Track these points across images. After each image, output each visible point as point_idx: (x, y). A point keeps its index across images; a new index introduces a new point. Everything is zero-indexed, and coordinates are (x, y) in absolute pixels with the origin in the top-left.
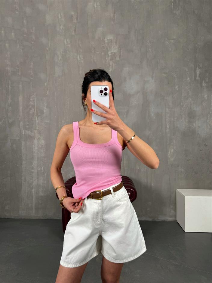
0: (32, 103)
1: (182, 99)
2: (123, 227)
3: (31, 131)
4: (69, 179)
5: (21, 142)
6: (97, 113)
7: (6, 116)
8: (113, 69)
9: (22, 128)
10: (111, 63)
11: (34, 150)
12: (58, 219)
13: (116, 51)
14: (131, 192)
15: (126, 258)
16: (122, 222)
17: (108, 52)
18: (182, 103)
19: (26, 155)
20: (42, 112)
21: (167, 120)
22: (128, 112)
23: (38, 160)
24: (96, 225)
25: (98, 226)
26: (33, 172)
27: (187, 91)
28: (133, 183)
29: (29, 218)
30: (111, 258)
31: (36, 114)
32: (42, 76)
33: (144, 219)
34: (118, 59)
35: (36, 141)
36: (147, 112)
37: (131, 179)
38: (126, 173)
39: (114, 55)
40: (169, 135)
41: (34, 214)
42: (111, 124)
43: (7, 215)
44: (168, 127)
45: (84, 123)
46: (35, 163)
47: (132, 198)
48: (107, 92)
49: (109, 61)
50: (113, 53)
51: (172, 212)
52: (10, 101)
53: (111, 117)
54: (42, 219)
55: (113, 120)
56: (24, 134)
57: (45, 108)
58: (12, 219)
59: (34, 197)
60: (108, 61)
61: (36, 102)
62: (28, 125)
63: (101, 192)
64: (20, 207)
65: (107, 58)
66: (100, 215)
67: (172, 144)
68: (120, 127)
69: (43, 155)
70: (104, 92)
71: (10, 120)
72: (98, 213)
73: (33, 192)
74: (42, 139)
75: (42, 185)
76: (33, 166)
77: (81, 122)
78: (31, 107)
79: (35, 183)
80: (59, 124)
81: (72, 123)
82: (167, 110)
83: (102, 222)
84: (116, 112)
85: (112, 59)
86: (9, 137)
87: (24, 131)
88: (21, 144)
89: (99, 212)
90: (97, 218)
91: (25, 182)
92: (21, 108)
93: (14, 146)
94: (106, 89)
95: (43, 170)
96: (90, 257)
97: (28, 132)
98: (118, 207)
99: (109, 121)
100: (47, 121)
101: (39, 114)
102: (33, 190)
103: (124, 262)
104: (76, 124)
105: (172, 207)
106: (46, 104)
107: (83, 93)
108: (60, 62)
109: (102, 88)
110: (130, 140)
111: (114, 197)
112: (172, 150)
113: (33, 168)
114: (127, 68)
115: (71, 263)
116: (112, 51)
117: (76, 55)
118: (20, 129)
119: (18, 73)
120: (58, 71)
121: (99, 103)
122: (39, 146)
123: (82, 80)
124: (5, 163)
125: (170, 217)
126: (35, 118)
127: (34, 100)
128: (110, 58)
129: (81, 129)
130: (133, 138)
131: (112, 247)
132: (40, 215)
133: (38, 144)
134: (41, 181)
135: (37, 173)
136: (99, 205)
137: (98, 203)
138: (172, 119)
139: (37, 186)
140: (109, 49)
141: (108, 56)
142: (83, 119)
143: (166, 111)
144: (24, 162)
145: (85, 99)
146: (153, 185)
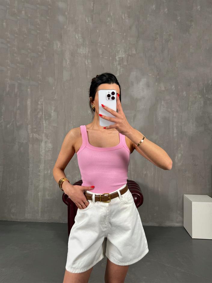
0: (40, 107)
1: (190, 104)
2: (130, 229)
3: (39, 135)
4: (75, 182)
5: (29, 145)
6: (106, 118)
7: (14, 119)
8: (121, 74)
9: (29, 131)
10: (119, 67)
11: (41, 153)
12: (64, 222)
13: (124, 56)
14: (138, 197)
15: (131, 260)
16: (129, 224)
17: (116, 57)
18: (189, 108)
19: (34, 158)
20: (50, 116)
21: (174, 124)
22: (135, 116)
23: (45, 163)
24: (103, 228)
25: (105, 229)
26: (39, 175)
27: (195, 96)
28: (139, 188)
29: (34, 221)
30: (117, 260)
31: (44, 118)
32: (50, 80)
33: (150, 224)
34: (125, 63)
35: (43, 144)
36: (154, 116)
37: (138, 183)
38: (132, 177)
39: (122, 60)
40: (176, 140)
41: (39, 218)
42: (120, 127)
43: (13, 218)
44: (175, 131)
45: (91, 126)
46: (42, 166)
47: (139, 203)
48: (115, 96)
49: (117, 66)
50: (120, 57)
51: (180, 218)
52: (18, 105)
53: (120, 121)
54: (47, 223)
55: (122, 124)
56: (31, 137)
57: (53, 111)
58: (18, 222)
59: (40, 200)
60: (115, 65)
61: (44, 105)
62: (35, 128)
63: (109, 195)
64: (26, 210)
65: (114, 63)
66: (107, 218)
67: (179, 148)
68: (128, 131)
69: (50, 158)
70: (112, 96)
71: (18, 123)
72: (105, 216)
73: (40, 195)
74: (49, 142)
75: (48, 188)
76: (39, 169)
77: (89, 126)
78: (39, 110)
79: (41, 186)
80: (66, 127)
81: (79, 127)
82: (175, 115)
83: (109, 225)
84: (125, 116)
85: (119, 64)
86: (16, 140)
87: (31, 134)
88: (29, 147)
89: (107, 216)
90: (104, 221)
91: (32, 185)
92: (29, 111)
93: (22, 148)
94: (113, 93)
95: (50, 173)
96: (96, 261)
97: (36, 135)
98: (125, 210)
99: (118, 125)
100: (54, 125)
101: (47, 118)
102: (40, 194)
103: (129, 264)
104: (83, 128)
105: (179, 212)
106: (53, 108)
107: (90, 96)
108: (68, 67)
109: (109, 92)
110: (139, 143)
111: (121, 200)
112: (180, 155)
113: (39, 171)
114: (135, 73)
115: (79, 269)
116: (120, 56)
117: (84, 59)
118: (28, 132)
119: (27, 77)
120: (66, 75)
121: (107, 108)
122: (46, 149)
123: (90, 84)
124: (13, 165)
125: (177, 223)
126: (43, 121)
127: (42, 104)
128: (117, 63)
129: (89, 132)
130: (142, 141)
131: (118, 250)
132: (46, 219)
133: (45, 148)
134: (48, 184)
135: (44, 175)
136: (106, 208)
137: (106, 206)
138: (180, 124)
139: (43, 189)
140: (117, 54)
141: (116, 61)
142: (90, 123)
143: (173, 115)
144: (31, 165)
145: (92, 103)
146: (160, 190)
